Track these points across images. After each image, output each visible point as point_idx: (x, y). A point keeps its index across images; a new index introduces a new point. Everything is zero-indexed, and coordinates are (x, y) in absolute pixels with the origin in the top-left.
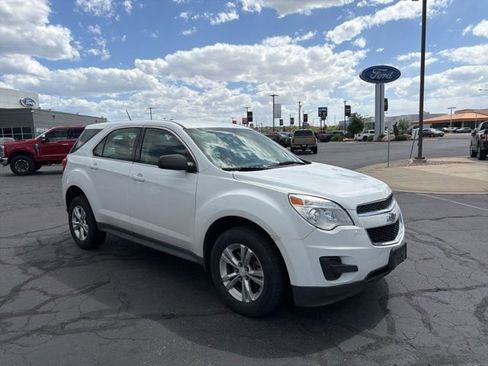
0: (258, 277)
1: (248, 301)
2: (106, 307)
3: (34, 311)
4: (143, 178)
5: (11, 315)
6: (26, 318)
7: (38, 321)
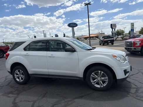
0: (106, 79)
1: (102, 87)
4: (54, 56)
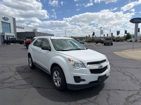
2: (27, 84)
3: (11, 83)
5: (6, 83)
6: (8, 84)
7: (10, 85)
